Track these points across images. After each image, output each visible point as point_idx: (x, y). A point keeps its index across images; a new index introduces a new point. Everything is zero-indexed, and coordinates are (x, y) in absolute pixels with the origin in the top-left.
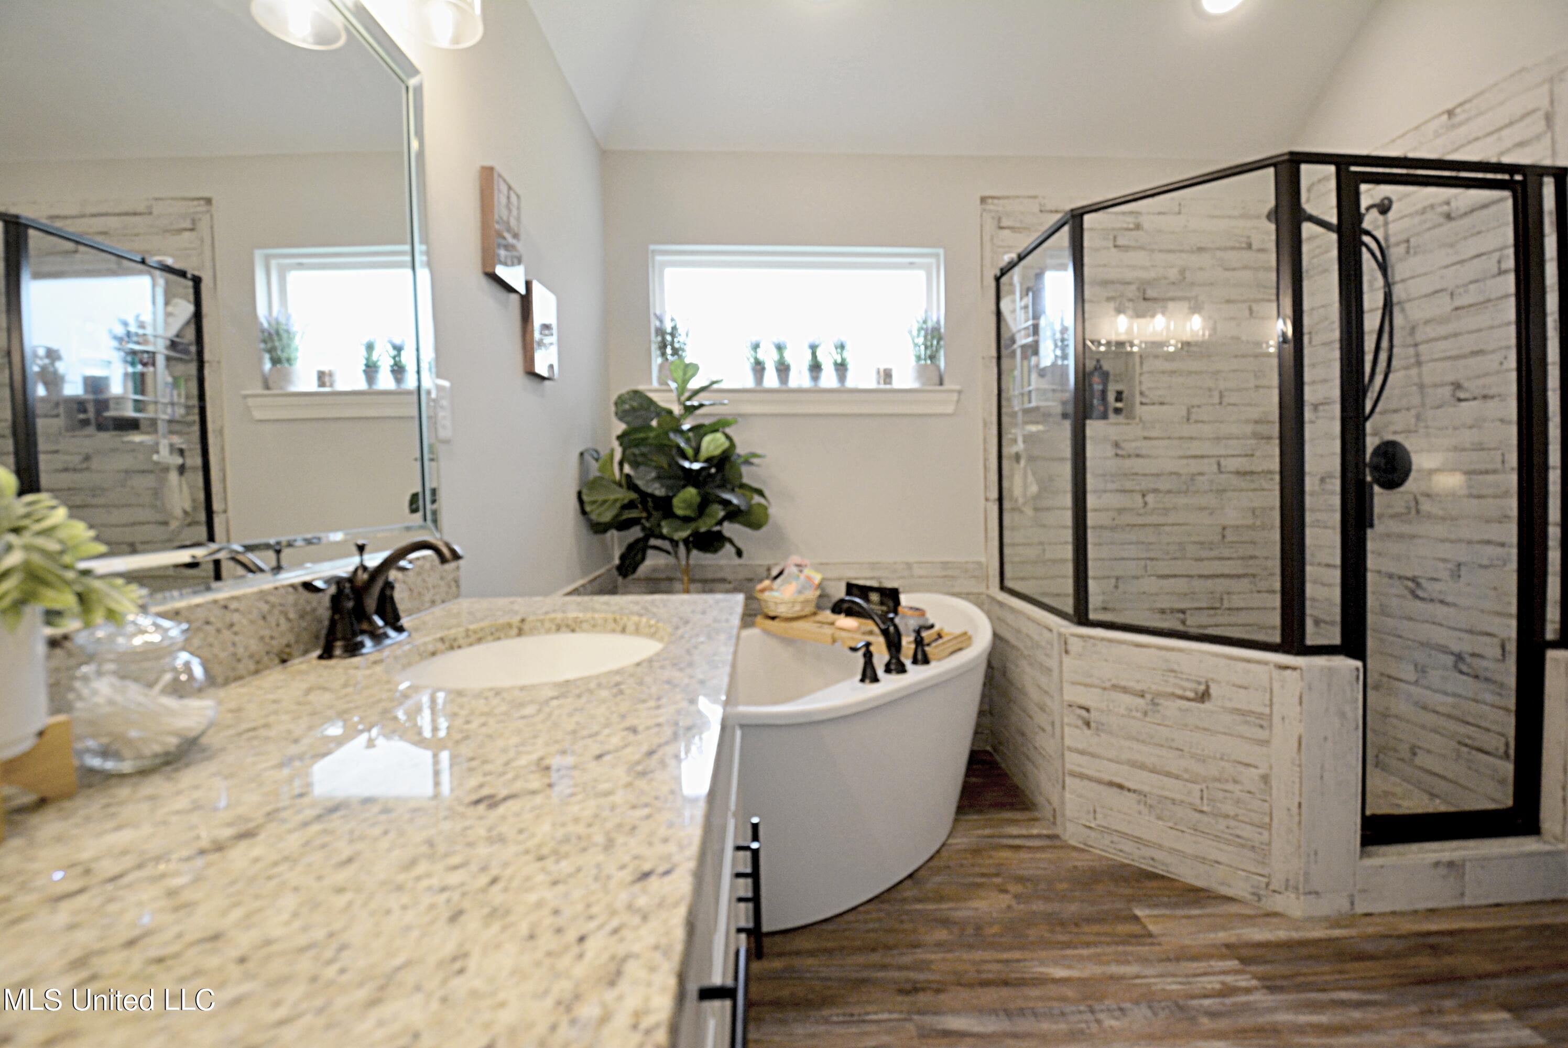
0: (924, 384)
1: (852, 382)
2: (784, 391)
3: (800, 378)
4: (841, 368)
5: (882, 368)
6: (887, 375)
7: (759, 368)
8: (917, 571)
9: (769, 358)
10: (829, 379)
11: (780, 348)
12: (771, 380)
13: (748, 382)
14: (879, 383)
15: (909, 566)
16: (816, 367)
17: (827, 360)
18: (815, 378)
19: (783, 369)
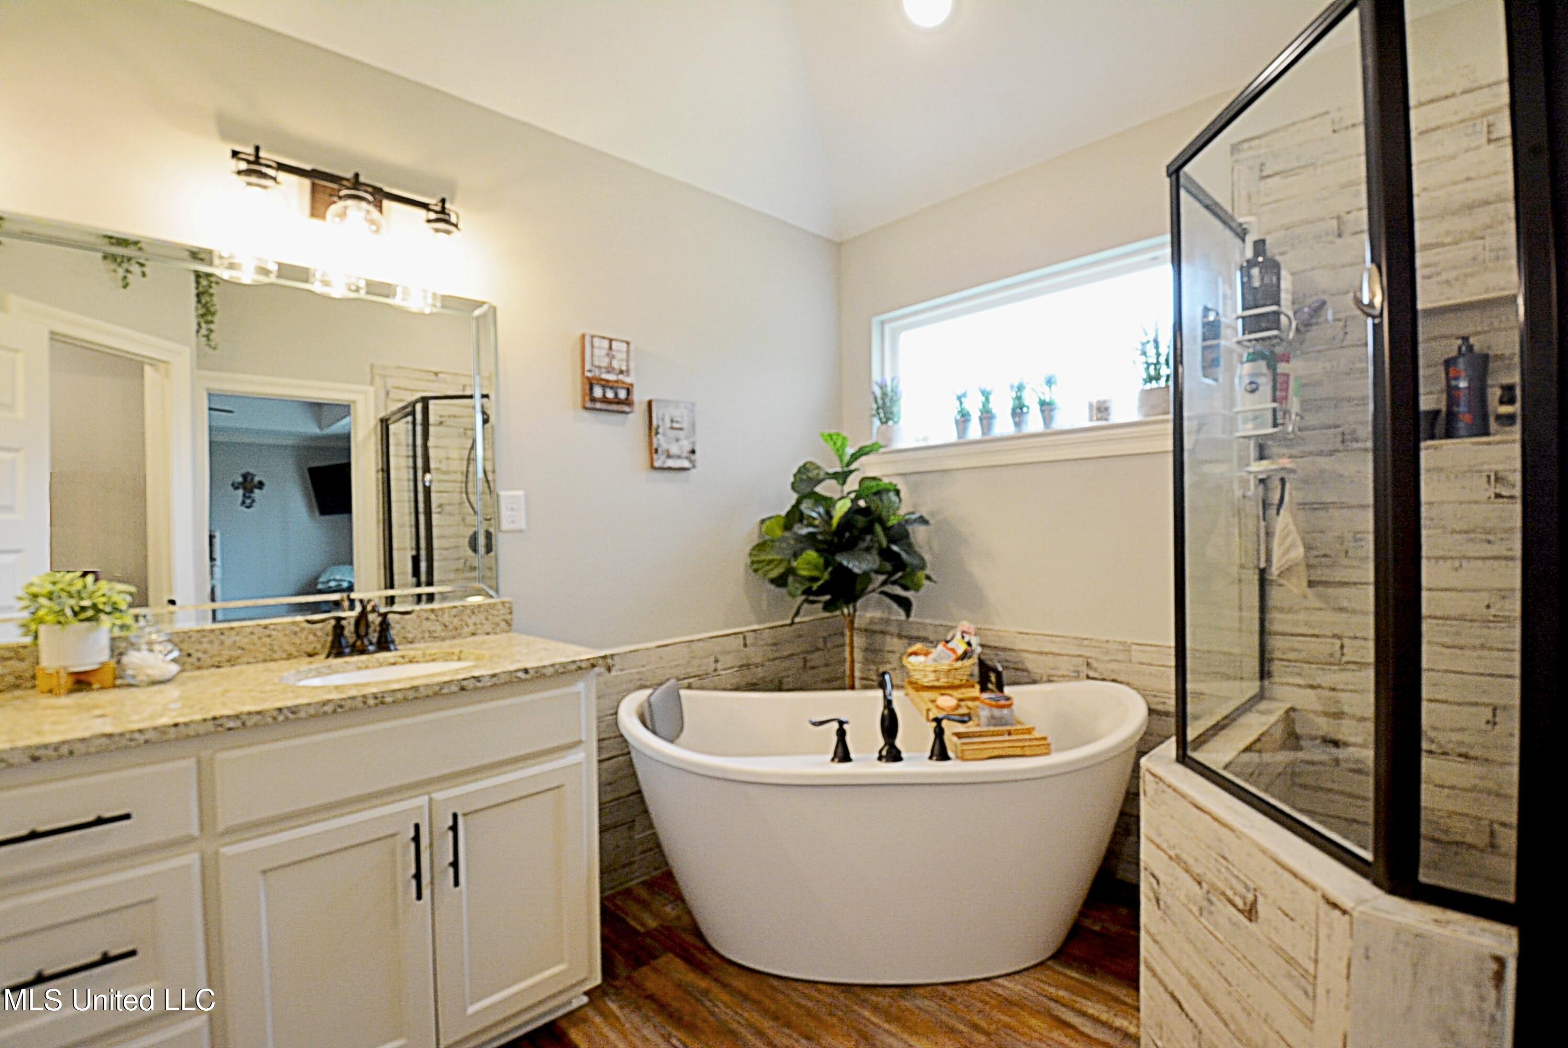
0: (1147, 415)
1: (1061, 421)
2: (987, 440)
3: (1003, 426)
4: (1046, 407)
5: (1094, 401)
6: (1102, 410)
7: (964, 417)
8: (1137, 655)
9: (974, 407)
10: (1034, 422)
11: (986, 395)
12: (974, 431)
13: (952, 436)
14: (1091, 420)
15: (1126, 648)
16: (1018, 411)
17: (1031, 402)
18: (1018, 425)
19: (987, 417)
